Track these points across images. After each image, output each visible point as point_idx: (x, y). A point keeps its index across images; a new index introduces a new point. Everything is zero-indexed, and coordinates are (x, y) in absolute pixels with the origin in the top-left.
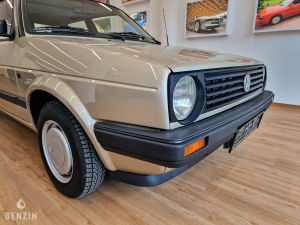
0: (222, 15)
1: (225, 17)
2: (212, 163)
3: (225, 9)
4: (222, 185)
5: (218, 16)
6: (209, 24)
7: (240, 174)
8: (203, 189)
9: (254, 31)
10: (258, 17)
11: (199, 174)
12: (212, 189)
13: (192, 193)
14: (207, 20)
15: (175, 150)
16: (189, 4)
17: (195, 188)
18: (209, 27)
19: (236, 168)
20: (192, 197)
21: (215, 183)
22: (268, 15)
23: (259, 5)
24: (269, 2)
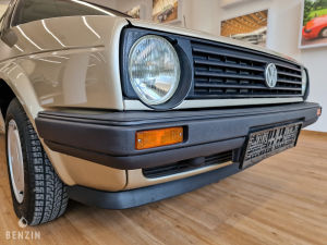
0: (262, 30)
1: (265, 33)
2: (232, 196)
3: (265, 24)
4: (241, 225)
5: (257, 32)
7: (270, 212)
8: (211, 228)
9: (300, 47)
10: (304, 30)
11: (212, 208)
12: (223, 229)
13: (193, 232)
15: (115, 134)
16: (223, 22)
17: (200, 226)
19: (265, 205)
20: (192, 237)
21: (230, 221)
22: (317, 28)
23: (305, 17)
24: (317, 12)
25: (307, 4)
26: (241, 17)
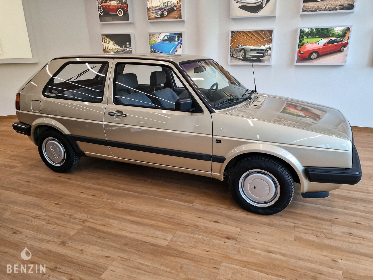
0: (267, 46)
1: (270, 48)
3: (270, 41)
5: (263, 47)
6: (254, 54)
9: (296, 64)
10: (299, 52)
14: (252, 50)
16: (233, 33)
18: (254, 57)
22: (308, 51)
23: (300, 42)
24: (308, 40)
25: (302, 32)
26: (249, 32)
